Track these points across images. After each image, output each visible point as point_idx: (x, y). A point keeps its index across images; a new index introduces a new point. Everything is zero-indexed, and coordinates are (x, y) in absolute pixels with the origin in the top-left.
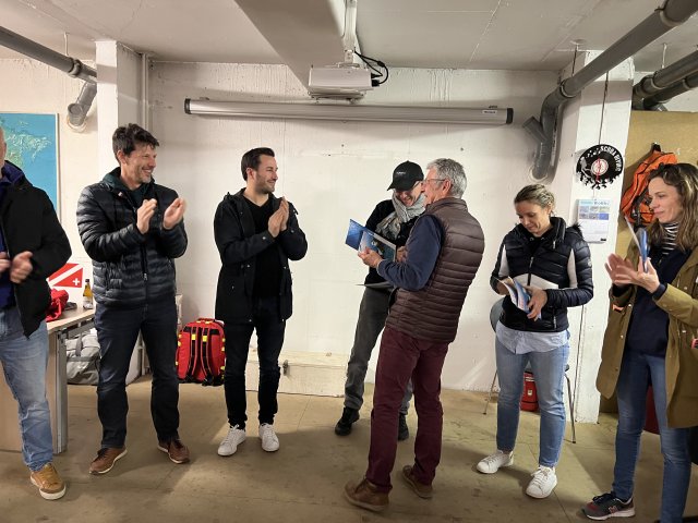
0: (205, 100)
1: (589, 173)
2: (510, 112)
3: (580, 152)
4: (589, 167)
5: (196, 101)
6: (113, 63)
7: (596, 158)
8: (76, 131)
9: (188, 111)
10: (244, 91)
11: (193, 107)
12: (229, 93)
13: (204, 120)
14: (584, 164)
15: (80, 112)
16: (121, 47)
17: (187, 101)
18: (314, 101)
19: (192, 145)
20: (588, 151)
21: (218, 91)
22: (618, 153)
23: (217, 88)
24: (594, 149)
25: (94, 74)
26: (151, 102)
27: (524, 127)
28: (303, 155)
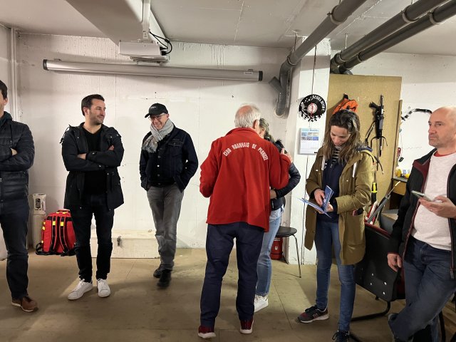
0: (58, 61)
1: (306, 112)
2: (261, 73)
3: (301, 98)
4: (306, 108)
5: (52, 61)
7: (310, 103)
9: (46, 68)
10: (87, 55)
11: (49, 65)
12: (75, 56)
13: (57, 74)
14: (303, 107)
17: (45, 61)
18: (135, 63)
20: (305, 99)
22: (323, 100)
23: (67, 53)
24: (309, 97)
26: (18, 61)
27: (269, 83)
28: (129, 98)
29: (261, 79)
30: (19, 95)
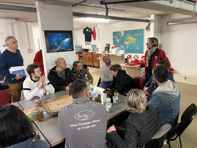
0: (172, 22)
5: (170, 22)
6: (154, 19)
8: (147, 31)
9: (168, 25)
11: (169, 24)
13: (172, 26)
15: (148, 28)
16: (155, 15)
19: (168, 31)
25: (150, 21)
26: (161, 24)
30: (160, 33)
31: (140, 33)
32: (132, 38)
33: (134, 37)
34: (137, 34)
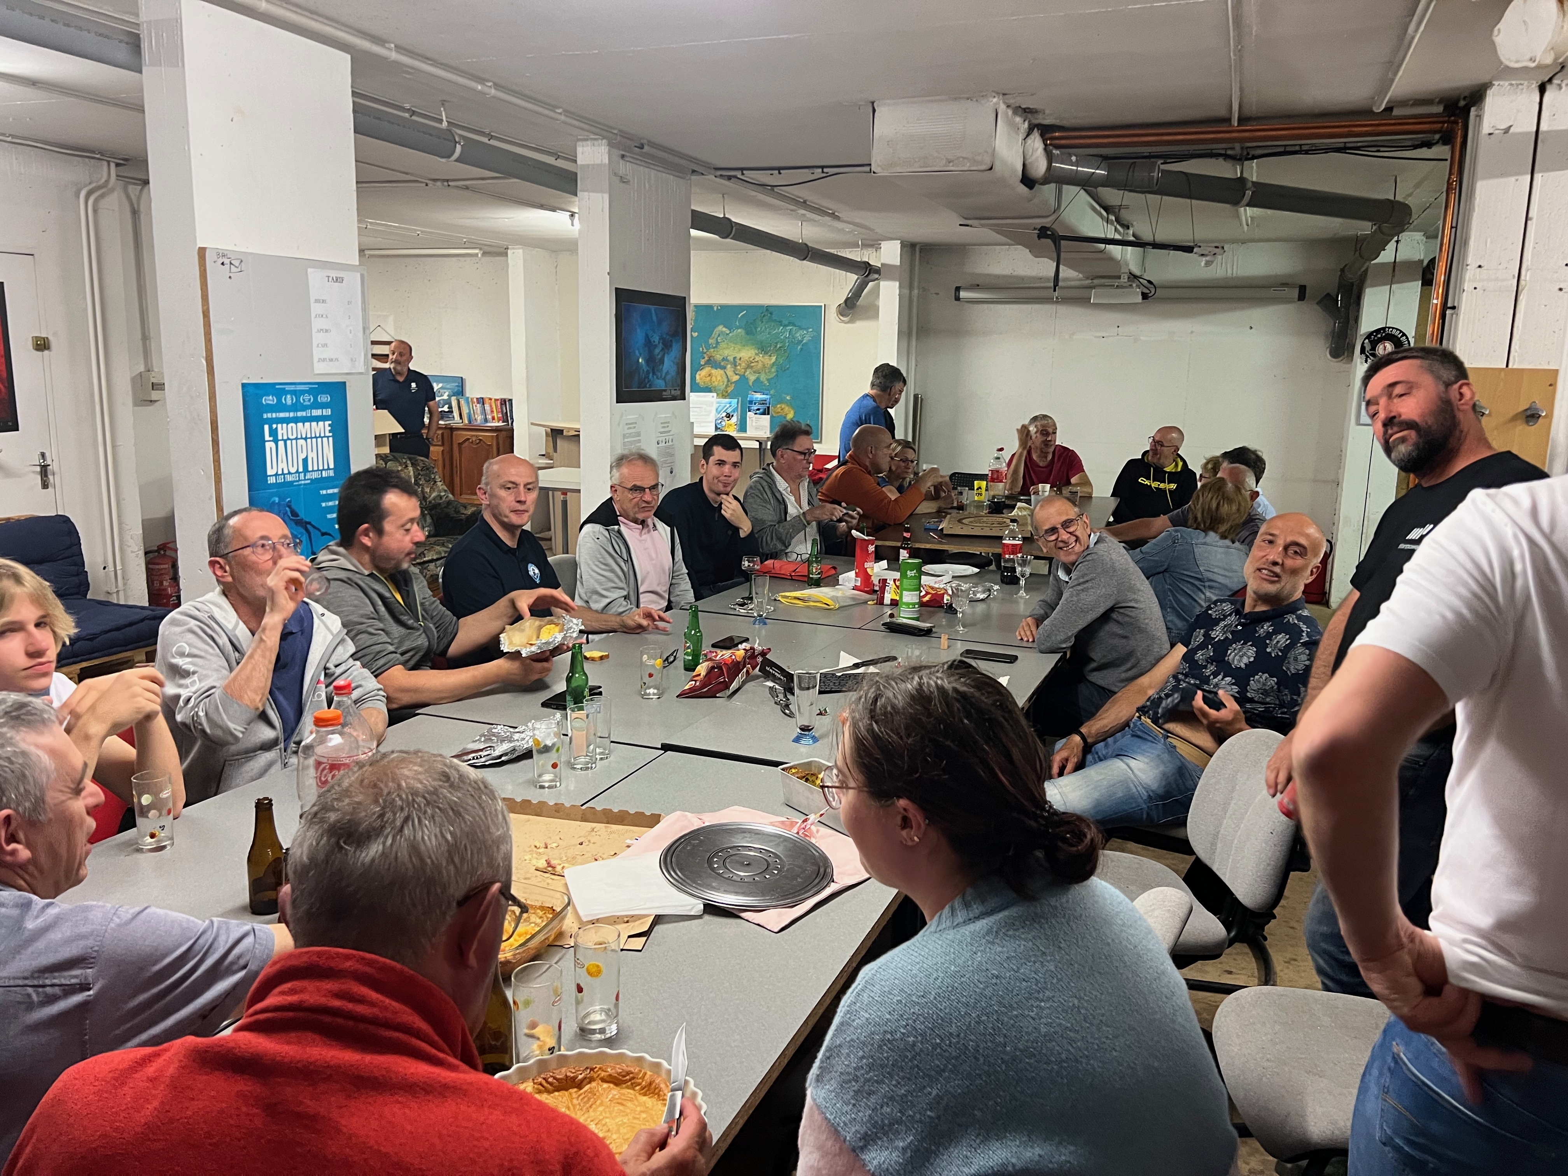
0: (976, 287)
1: (1373, 355)
2: (1302, 287)
3: (1364, 334)
4: (1373, 348)
5: (966, 288)
6: (897, 261)
7: (1381, 340)
8: (843, 322)
9: (957, 298)
10: (1015, 273)
11: (963, 294)
12: (998, 277)
13: (971, 305)
14: (1368, 347)
16: (903, 245)
17: (958, 289)
20: (1371, 333)
21: (988, 275)
22: (1404, 335)
23: (986, 272)
24: (1378, 331)
25: (877, 272)
26: (918, 289)
27: (1318, 303)
28: (1075, 337)
29: (1302, 297)
30: (916, 340)
31: (801, 328)
32: (747, 353)
33: (763, 349)
34: (783, 332)
